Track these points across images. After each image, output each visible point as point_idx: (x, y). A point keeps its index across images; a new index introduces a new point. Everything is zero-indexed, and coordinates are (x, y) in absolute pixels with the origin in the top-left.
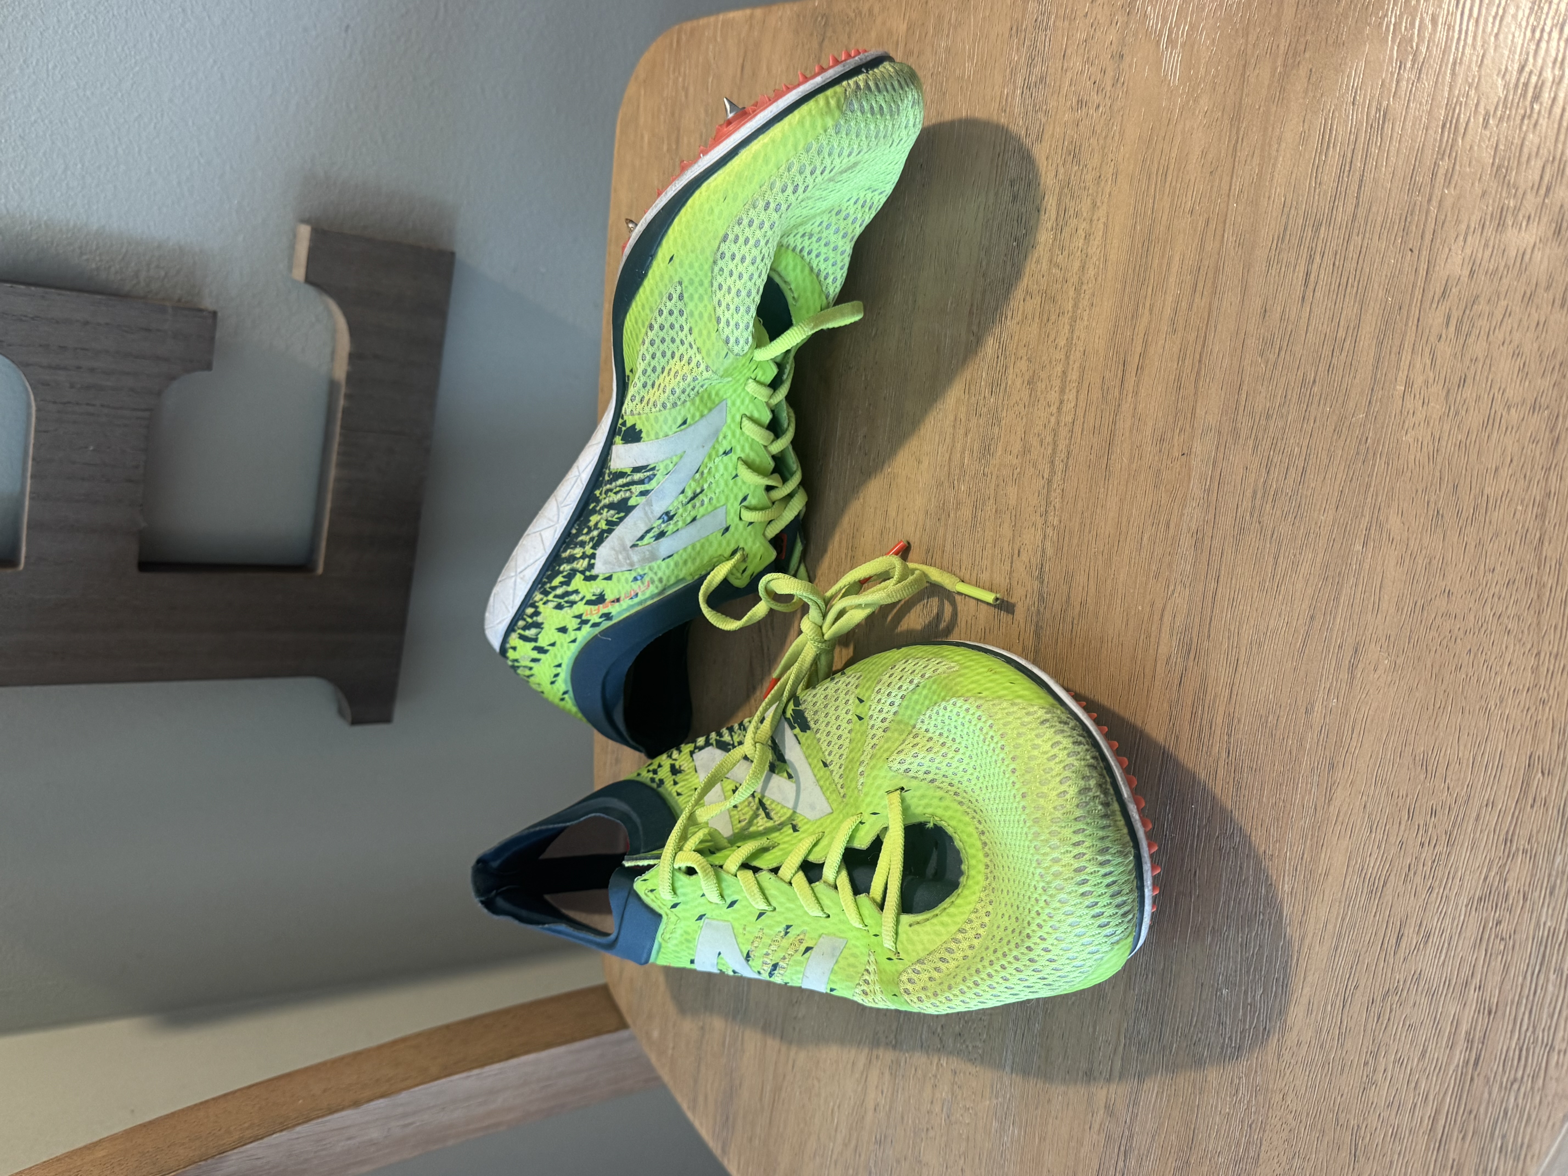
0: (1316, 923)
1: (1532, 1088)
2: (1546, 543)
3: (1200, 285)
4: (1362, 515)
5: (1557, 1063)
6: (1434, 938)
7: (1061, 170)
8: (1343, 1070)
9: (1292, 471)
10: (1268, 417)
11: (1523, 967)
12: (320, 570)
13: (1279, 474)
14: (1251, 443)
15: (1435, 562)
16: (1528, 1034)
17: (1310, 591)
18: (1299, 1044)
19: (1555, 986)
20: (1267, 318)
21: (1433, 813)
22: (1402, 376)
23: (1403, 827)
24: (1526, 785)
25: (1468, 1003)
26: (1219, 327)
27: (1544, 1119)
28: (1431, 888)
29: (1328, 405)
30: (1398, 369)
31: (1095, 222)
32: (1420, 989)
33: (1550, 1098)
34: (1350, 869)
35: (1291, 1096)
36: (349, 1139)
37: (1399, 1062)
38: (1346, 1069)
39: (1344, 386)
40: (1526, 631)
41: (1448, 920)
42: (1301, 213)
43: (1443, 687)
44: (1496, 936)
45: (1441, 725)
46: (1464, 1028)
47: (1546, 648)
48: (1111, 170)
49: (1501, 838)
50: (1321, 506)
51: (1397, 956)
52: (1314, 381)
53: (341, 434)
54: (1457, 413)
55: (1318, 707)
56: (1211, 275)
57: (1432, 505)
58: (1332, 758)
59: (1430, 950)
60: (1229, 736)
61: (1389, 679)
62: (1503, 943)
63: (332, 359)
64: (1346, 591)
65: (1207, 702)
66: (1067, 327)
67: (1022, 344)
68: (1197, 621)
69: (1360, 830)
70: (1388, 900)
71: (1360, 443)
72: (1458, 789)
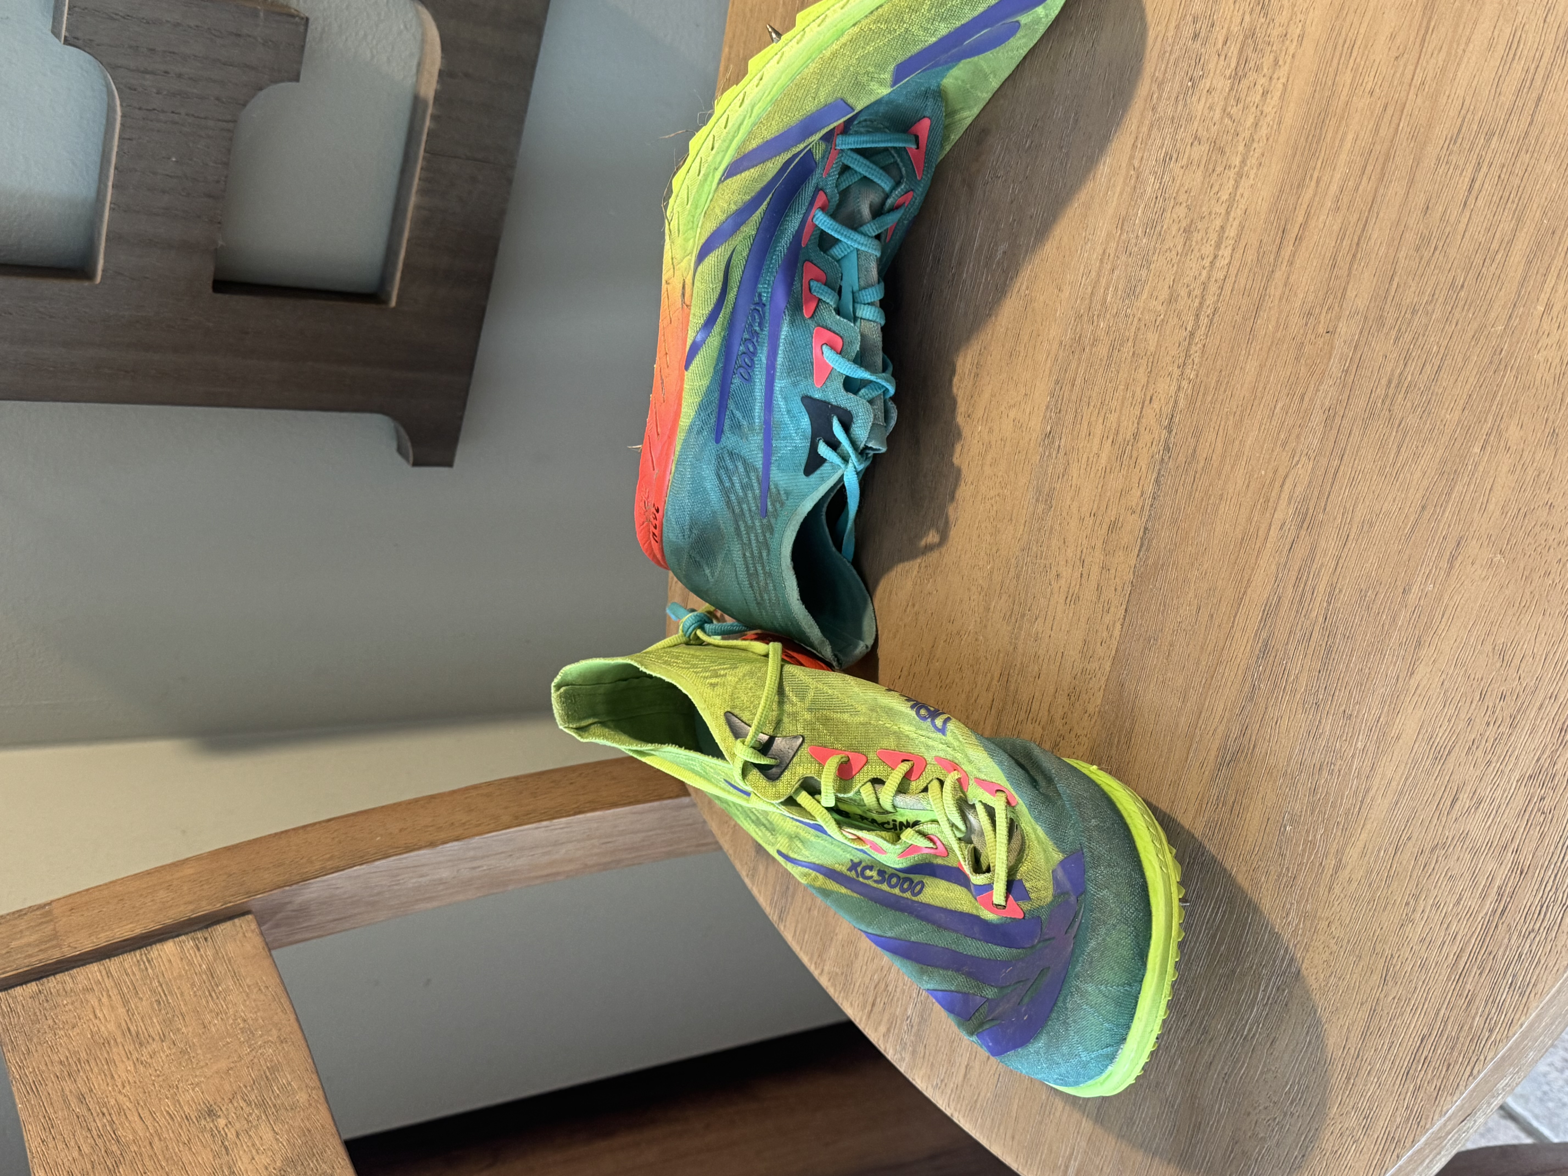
0: (1382, 779)
1: (1546, 938)
3: (1369, 168)
4: (1485, 421)
6: (1484, 805)
7: (1247, 18)
8: (1385, 907)
9: (1428, 367)
10: (1414, 312)
11: (1557, 838)
12: (393, 303)
13: (1415, 368)
14: (1394, 333)
15: (1543, 476)
16: (1551, 894)
17: (1425, 483)
18: (1350, 881)
20: (1428, 215)
21: (1503, 697)
22: (1544, 297)
23: (1474, 705)
25: (1505, 863)
26: (1381, 215)
27: (1551, 964)
28: (1489, 762)
29: (1472, 309)
30: (1541, 290)
31: (1274, 81)
32: (1465, 847)
33: (1559, 948)
34: (1420, 736)
35: (1337, 923)
37: (1436, 906)
38: (1389, 907)
39: (1489, 296)
41: (1499, 792)
42: (1477, 118)
43: (1532, 589)
44: (1539, 810)
45: (1523, 622)
46: (1498, 882)
48: (1298, 30)
49: (1558, 727)
50: (1449, 405)
51: (1450, 817)
52: (1462, 286)
53: (424, 158)
55: (1415, 589)
56: (1381, 160)
57: (1550, 423)
58: (1420, 637)
59: (1479, 816)
60: (1329, 603)
61: (1484, 574)
62: (1543, 816)
63: (419, 71)
64: (1458, 488)
65: (1313, 569)
66: (1232, 182)
67: (1183, 190)
68: (1316, 493)
69: (1434, 704)
70: (1450, 765)
71: (1495, 354)
72: (1528, 680)
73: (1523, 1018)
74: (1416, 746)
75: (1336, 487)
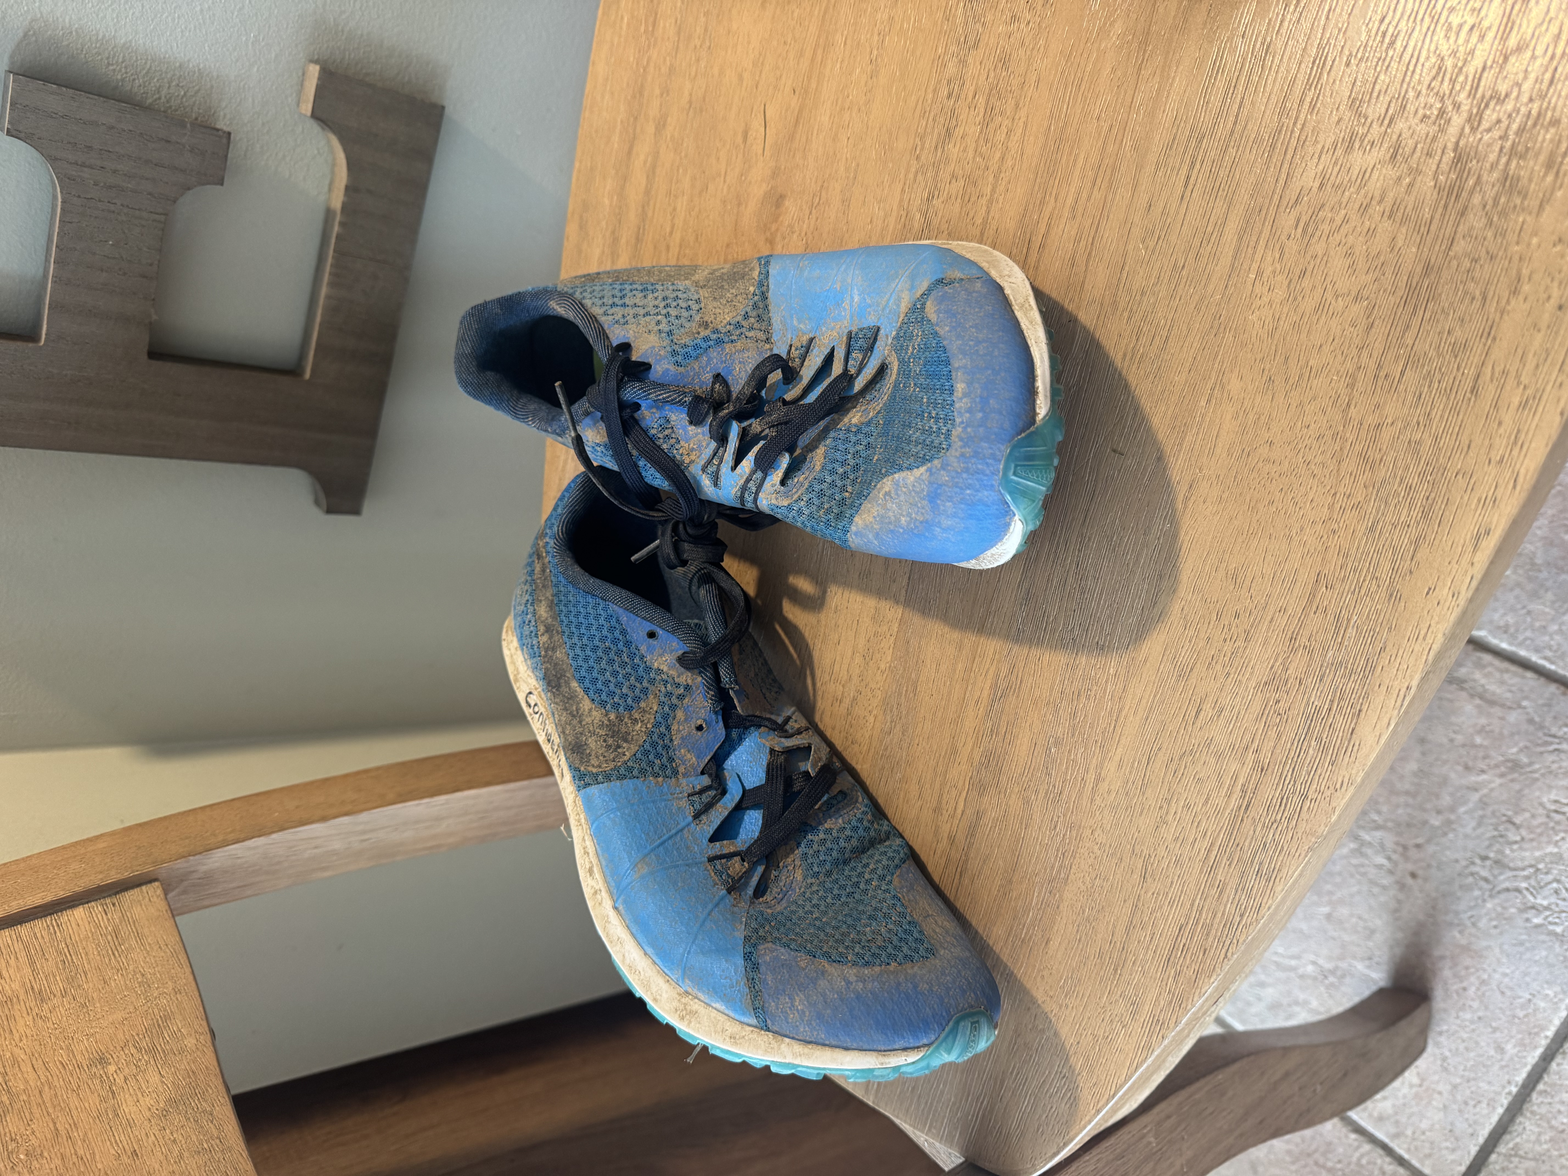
0: (1133, 699)
1: (1287, 827)
2: (1352, 407)
3: (1099, 181)
4: (1209, 378)
5: (1309, 807)
6: (1226, 713)
7: (992, 75)
8: (1142, 812)
9: (1157, 339)
10: (1143, 294)
11: (1293, 735)
12: (307, 375)
14: (1126, 314)
15: (1263, 418)
16: (1290, 786)
18: (1109, 792)
19: (1314, 750)
20: (1151, 211)
21: (1237, 615)
22: (1255, 266)
23: (1211, 625)
24: (1313, 595)
25: (1247, 763)
26: (1111, 216)
27: (1293, 850)
28: (1228, 674)
29: (1192, 287)
30: (1252, 261)
31: (1016, 121)
32: (1210, 751)
33: (1300, 835)
34: (1165, 658)
35: (1099, 831)
36: (316, 847)
37: (1187, 806)
38: (1145, 811)
40: (1328, 476)
41: (1238, 699)
42: (1189, 126)
43: (1257, 518)
44: (1274, 712)
45: (1252, 548)
46: (1241, 781)
47: (1342, 490)
48: (1034, 78)
49: (1288, 637)
50: (1177, 368)
51: (1195, 726)
52: (1183, 266)
53: (333, 257)
54: (1295, 299)
56: (1109, 172)
57: (1266, 372)
59: (1222, 722)
61: (1215, 509)
62: (1279, 717)
63: (330, 190)
64: (1189, 438)
66: (984, 208)
67: (944, 220)
69: (1176, 628)
70: (1193, 681)
71: (1214, 319)
72: (1259, 598)
73: (1270, 902)
74: (1162, 666)
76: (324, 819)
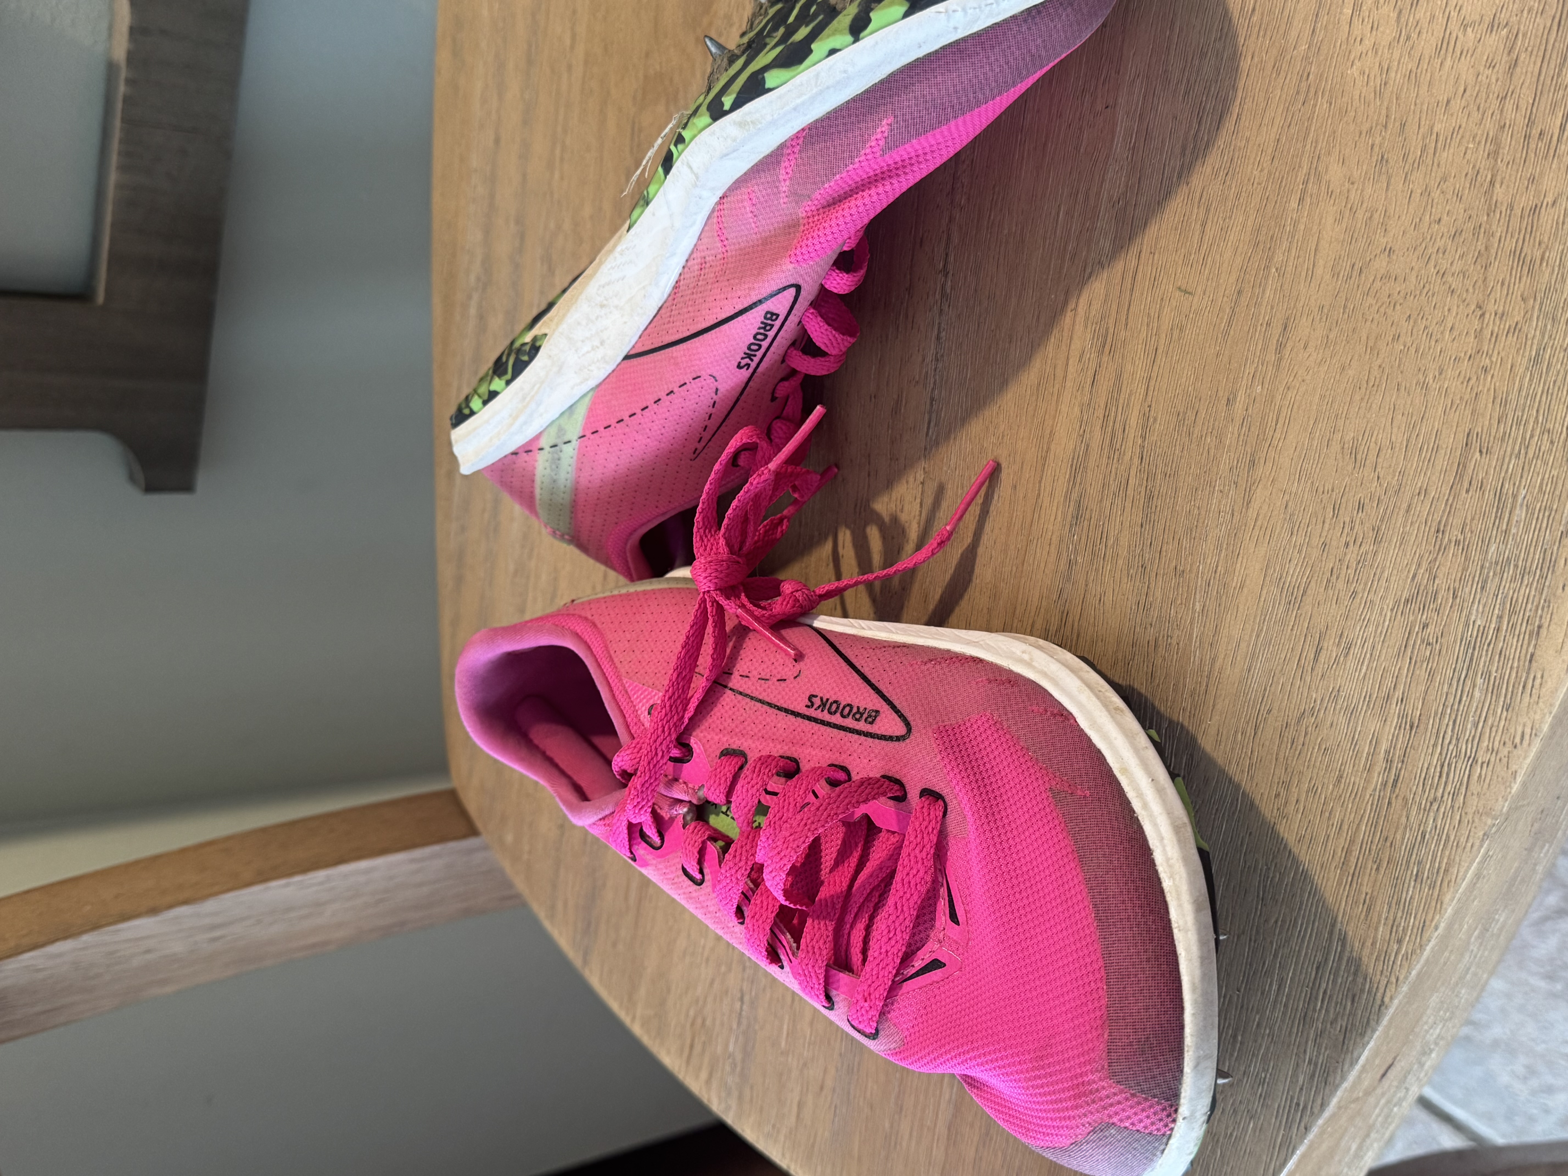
0: (1228, 643)
1: (1452, 807)
2: (1497, 185)
4: (1300, 167)
5: (1479, 775)
6: (1355, 650)
10: (1201, 56)
11: (1449, 673)
12: (100, 298)
13: (1211, 124)
14: (1182, 89)
15: (1376, 216)
16: (1451, 747)
17: (1239, 260)
19: (1481, 690)
23: (1327, 526)
24: (1462, 466)
25: (1389, 720)
27: (1463, 840)
28: (1355, 593)
29: (1268, 36)
32: (1338, 707)
34: (1269, 576)
37: (1312, 792)
39: (1286, 13)
40: (1471, 290)
41: (1371, 628)
43: (1379, 361)
44: (1423, 641)
45: (1374, 406)
46: (1384, 746)
47: (1491, 307)
49: (1433, 529)
50: (1255, 159)
51: (1315, 672)
52: (1254, 10)
53: (122, 130)
54: (1408, 38)
55: (1241, 396)
57: (1376, 149)
58: (1253, 453)
59: (1351, 663)
60: (1144, 438)
61: (1320, 356)
62: (1429, 648)
63: (110, 36)
64: (1279, 257)
65: (1121, 401)
68: (1114, 307)
69: (1279, 534)
70: (1307, 608)
71: (1300, 81)
72: (1389, 478)
73: (1437, 917)
74: (1264, 592)
75: (1137, 293)
76: (154, 911)
